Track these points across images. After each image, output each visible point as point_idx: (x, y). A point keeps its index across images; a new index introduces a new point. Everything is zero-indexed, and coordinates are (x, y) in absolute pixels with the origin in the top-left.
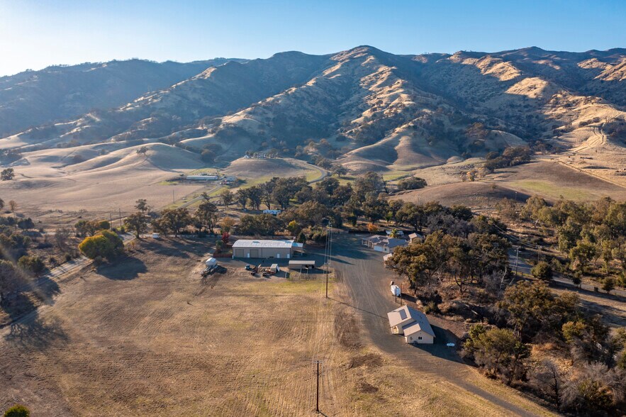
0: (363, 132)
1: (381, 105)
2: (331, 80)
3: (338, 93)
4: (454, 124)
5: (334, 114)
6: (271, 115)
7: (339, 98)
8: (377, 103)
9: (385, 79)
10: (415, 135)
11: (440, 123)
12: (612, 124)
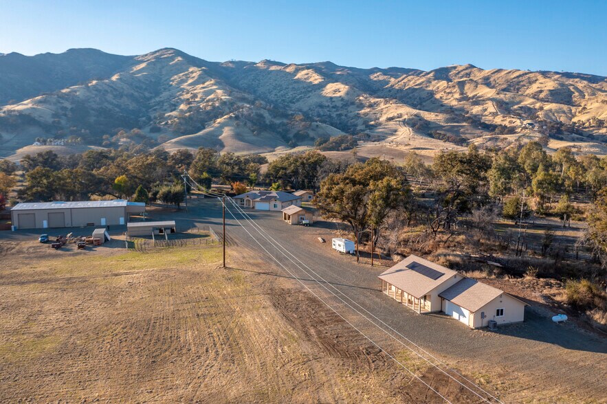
0: (180, 123)
1: (196, 100)
2: (136, 77)
3: (146, 89)
4: (275, 117)
5: (144, 110)
6: (68, 105)
7: (147, 94)
8: (192, 98)
9: (196, 78)
10: (238, 125)
11: (261, 116)
12: (413, 119)
